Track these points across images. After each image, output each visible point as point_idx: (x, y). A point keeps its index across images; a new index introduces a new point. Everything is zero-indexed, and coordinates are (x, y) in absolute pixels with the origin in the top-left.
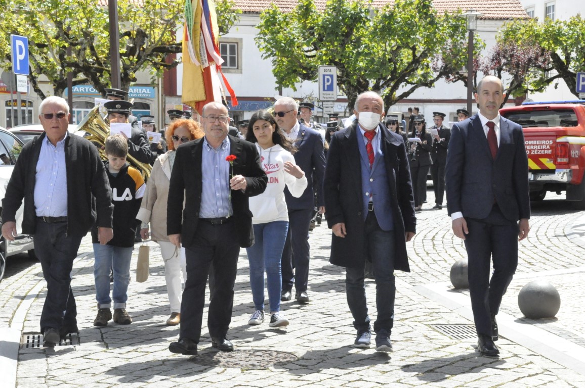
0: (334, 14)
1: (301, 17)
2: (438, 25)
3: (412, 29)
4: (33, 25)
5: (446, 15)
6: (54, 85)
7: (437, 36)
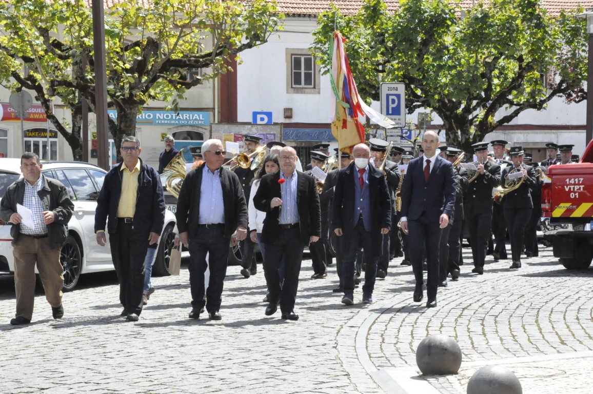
0: (408, 16)
1: (368, 21)
2: (547, 29)
3: (511, 34)
4: (16, 33)
5: (563, 15)
6: (72, 110)
7: (546, 43)
